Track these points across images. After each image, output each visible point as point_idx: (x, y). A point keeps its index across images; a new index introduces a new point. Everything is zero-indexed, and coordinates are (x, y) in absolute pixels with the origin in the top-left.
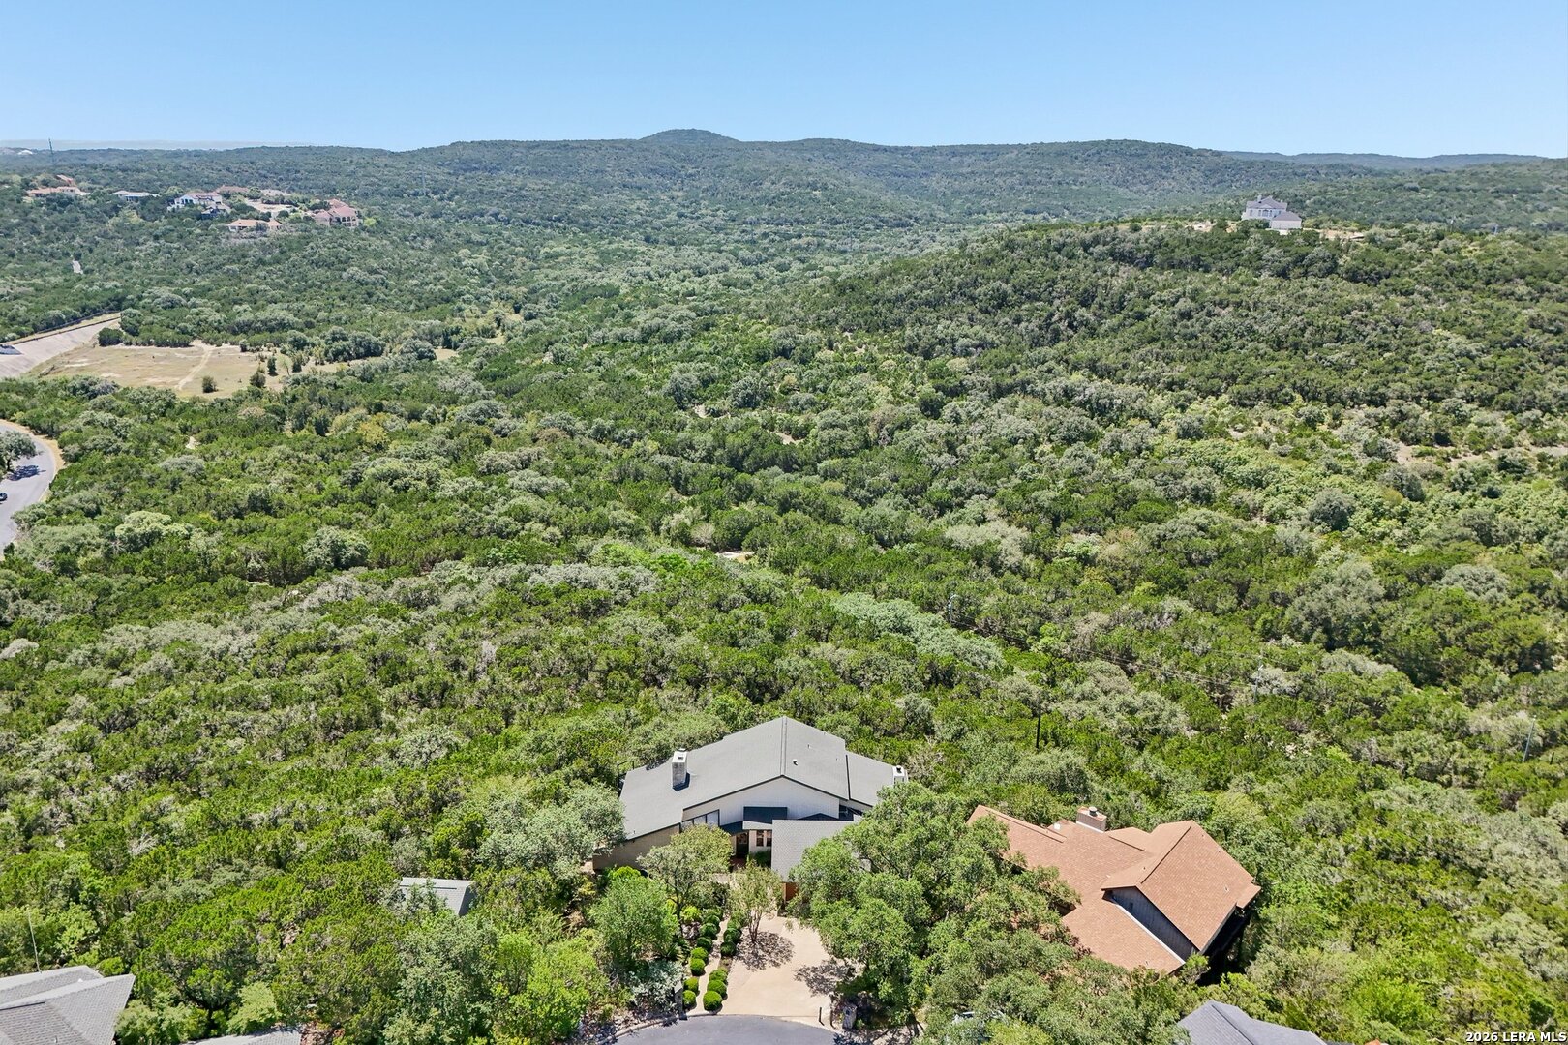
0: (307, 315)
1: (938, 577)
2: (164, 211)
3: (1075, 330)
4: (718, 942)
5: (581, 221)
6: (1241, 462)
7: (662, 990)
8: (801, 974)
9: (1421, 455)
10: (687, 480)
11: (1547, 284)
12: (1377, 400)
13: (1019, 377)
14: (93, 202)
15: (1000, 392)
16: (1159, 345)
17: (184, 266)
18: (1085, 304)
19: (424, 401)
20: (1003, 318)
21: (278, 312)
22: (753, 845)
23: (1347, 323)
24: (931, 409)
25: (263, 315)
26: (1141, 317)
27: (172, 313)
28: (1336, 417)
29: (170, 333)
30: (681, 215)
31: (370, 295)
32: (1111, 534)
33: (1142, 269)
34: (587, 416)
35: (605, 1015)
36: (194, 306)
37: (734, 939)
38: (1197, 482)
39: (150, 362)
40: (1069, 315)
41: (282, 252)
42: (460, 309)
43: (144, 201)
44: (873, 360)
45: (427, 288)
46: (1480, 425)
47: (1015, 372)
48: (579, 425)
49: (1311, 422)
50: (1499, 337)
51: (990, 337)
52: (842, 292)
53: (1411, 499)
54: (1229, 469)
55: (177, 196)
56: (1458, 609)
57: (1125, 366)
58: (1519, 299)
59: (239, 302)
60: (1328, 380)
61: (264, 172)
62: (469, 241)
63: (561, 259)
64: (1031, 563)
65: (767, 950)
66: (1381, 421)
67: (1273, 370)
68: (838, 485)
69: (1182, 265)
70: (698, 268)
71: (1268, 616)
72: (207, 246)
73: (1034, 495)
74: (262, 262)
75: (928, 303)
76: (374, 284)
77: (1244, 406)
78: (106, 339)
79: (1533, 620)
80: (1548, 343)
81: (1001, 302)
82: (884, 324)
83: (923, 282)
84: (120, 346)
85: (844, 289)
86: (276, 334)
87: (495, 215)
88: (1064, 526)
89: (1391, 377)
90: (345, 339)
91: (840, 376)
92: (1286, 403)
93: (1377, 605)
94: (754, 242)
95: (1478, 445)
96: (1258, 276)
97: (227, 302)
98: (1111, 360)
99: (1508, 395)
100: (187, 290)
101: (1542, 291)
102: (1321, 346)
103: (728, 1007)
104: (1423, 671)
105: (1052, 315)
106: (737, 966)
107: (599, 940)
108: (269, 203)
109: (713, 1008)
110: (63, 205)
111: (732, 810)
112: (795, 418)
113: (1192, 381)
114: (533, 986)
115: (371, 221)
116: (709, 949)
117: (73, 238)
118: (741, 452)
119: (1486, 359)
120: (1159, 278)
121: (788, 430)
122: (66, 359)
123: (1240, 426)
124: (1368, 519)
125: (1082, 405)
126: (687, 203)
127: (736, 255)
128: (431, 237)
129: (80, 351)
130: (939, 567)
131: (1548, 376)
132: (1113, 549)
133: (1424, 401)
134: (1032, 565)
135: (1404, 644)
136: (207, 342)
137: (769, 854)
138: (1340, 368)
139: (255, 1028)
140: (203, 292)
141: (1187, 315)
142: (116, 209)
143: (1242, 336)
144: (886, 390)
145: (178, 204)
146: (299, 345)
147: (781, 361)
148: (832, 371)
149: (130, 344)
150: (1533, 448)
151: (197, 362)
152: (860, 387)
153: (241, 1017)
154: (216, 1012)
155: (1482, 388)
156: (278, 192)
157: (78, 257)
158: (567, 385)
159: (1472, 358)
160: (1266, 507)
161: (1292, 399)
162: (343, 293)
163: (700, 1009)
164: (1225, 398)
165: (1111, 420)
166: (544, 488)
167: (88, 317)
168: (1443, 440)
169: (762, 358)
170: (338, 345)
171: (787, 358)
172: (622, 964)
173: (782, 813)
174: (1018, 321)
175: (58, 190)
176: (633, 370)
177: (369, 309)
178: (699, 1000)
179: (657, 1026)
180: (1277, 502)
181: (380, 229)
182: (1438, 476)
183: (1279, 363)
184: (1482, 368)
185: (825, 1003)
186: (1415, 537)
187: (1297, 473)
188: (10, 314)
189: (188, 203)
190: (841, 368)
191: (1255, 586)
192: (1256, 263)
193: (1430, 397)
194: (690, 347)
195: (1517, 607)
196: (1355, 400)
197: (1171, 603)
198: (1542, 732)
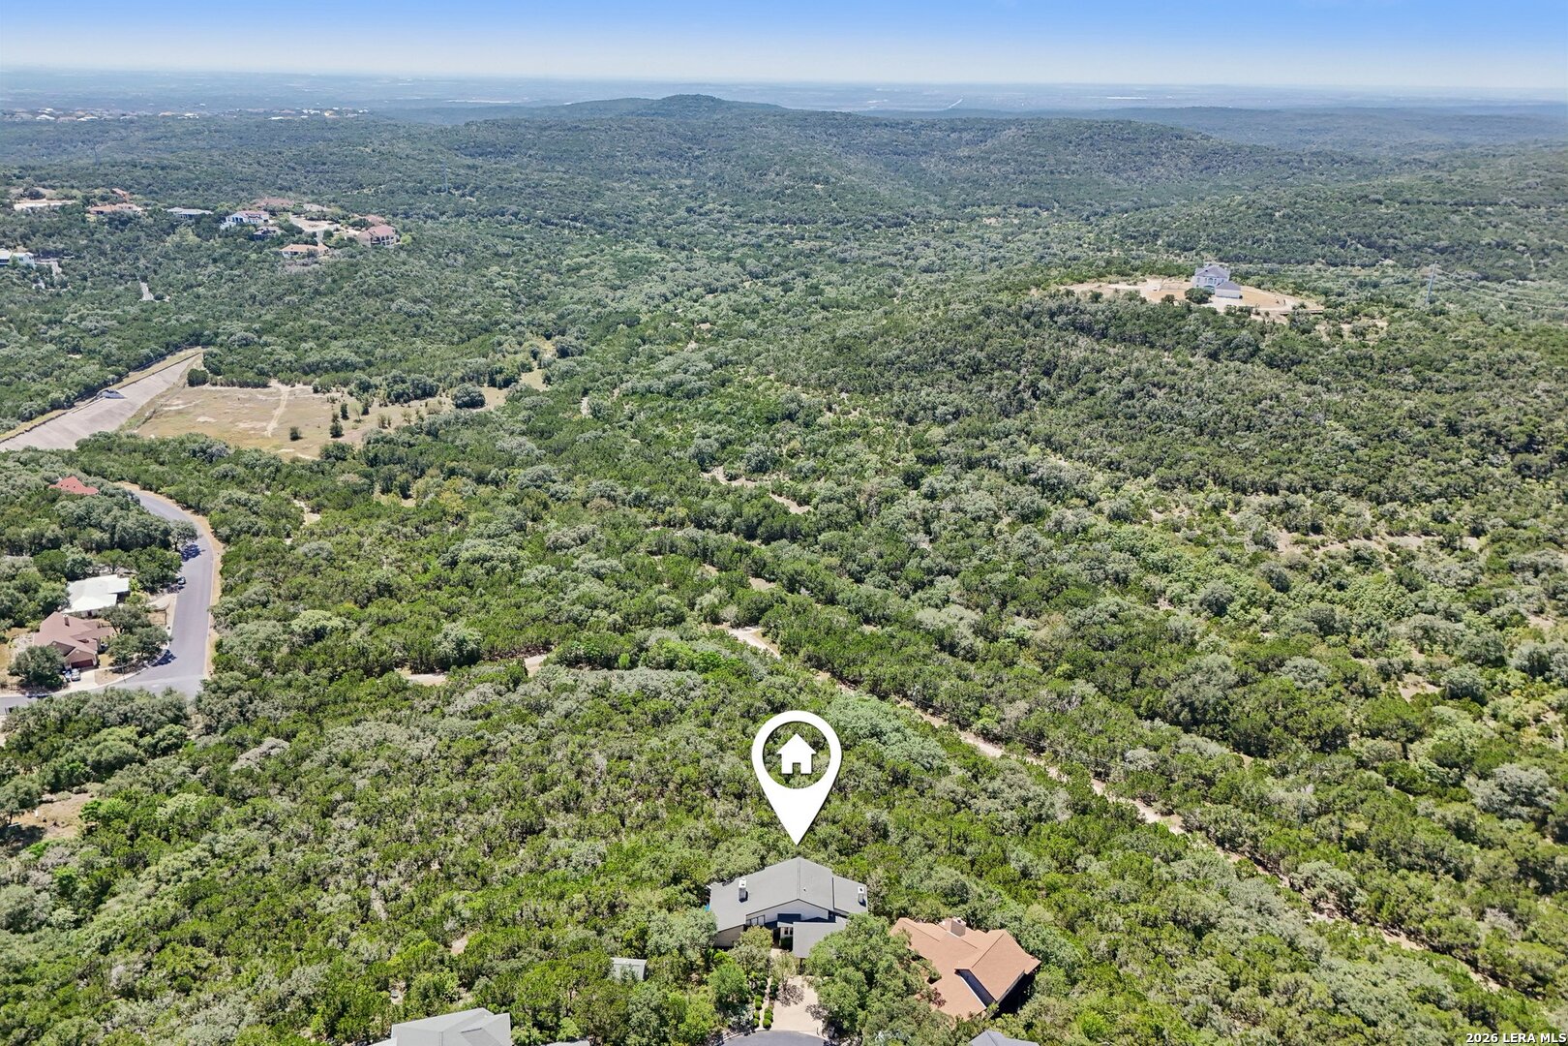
0: (366, 353)
1: (908, 660)
2: (217, 230)
3: (1037, 398)
4: (767, 991)
5: (597, 220)
6: (1154, 549)
7: (744, 1019)
8: (809, 1008)
9: (1297, 543)
10: (712, 553)
11: (1429, 373)
12: (1272, 490)
13: (987, 452)
14: (151, 220)
15: (971, 465)
16: (1104, 422)
17: (247, 296)
18: (1047, 373)
19: (488, 463)
20: (977, 386)
21: (340, 351)
22: (782, 935)
23: (1257, 413)
24: (912, 480)
25: (328, 355)
26: (1092, 392)
27: (248, 352)
28: (1238, 503)
29: (251, 374)
30: (689, 210)
31: (418, 328)
32: (1044, 617)
33: (1098, 340)
34: (626, 479)
35: (719, 1031)
36: (266, 344)
37: (775, 990)
38: (1118, 568)
39: (236, 404)
40: (1033, 385)
41: (334, 281)
42: (500, 344)
43: (198, 219)
44: (866, 426)
45: (467, 317)
46: (1349, 515)
47: (983, 447)
48: (621, 491)
49: (1216, 509)
50: (1377, 431)
51: (965, 404)
52: (840, 352)
53: (1278, 590)
54: (1144, 554)
55: (227, 214)
56: (1286, 696)
57: (1075, 442)
58: (1405, 389)
59: (304, 339)
60: (1234, 468)
61: (292, 164)
62: (496, 254)
63: (583, 272)
64: (980, 644)
65: (791, 995)
66: (1270, 510)
67: (1194, 453)
68: (835, 561)
69: (1131, 340)
70: (709, 285)
71: (1150, 697)
72: (265, 274)
73: (988, 577)
74: (317, 292)
75: (914, 368)
76: (420, 315)
77: (1167, 489)
78: (195, 379)
79: (1338, 707)
80: (1419, 436)
81: (976, 369)
82: (876, 387)
83: (910, 347)
84: (207, 387)
85: (843, 348)
86: (342, 375)
87: (515, 215)
88: (1011, 607)
89: (1284, 468)
90: (404, 382)
91: (838, 442)
92: (1200, 488)
93: (1229, 692)
94: (760, 246)
95: (1344, 535)
96: (1193, 356)
97: (294, 339)
98: (1063, 436)
99: (1374, 487)
100: (257, 326)
101: (1424, 381)
102: (1233, 433)
103: (774, 1027)
104: (1254, 745)
105: (1019, 383)
106: (777, 1004)
107: (712, 996)
108: (312, 219)
109: (768, 1027)
110: (124, 223)
111: (772, 916)
112: (800, 486)
113: (1127, 462)
114: (689, 1020)
115: (407, 238)
116: (763, 995)
117: (137, 259)
118: (755, 520)
119: (1362, 452)
120: (1112, 351)
121: (794, 496)
122: (162, 401)
123: (1160, 508)
124: (1242, 607)
125: (1035, 483)
126: (694, 194)
127: (743, 266)
128: (462, 252)
129: (171, 392)
130: (910, 650)
131: (1412, 469)
132: (1043, 634)
133: (1308, 490)
134: (981, 646)
135: (1244, 725)
136: (283, 382)
137: (791, 939)
138: (1246, 456)
139: (570, 1039)
140: (270, 328)
141: (1130, 395)
142: (173, 227)
143: (1172, 418)
144: (875, 458)
145: (228, 223)
146: (365, 387)
147: (787, 424)
148: (830, 436)
149: (215, 384)
150: (1388, 538)
151: (277, 405)
152: (854, 455)
153: (562, 1035)
154: (551, 1030)
155: (1355, 481)
156: (320, 208)
157: (144, 279)
158: (607, 444)
159: (1352, 451)
160: (1168, 592)
161: (1205, 484)
162: (393, 326)
163: (761, 1028)
164: (1153, 479)
165: (1058, 497)
166: (603, 571)
167: (171, 353)
168: (1317, 529)
169: (771, 421)
170: (399, 388)
171: (793, 421)
172: (724, 1006)
173: (797, 918)
174: (990, 389)
175: (117, 208)
176: (661, 428)
177: (419, 343)
178: (761, 1023)
179: (742, 1035)
180: (1176, 588)
181: (415, 248)
182: (1305, 567)
183: (1198, 449)
184: (1358, 461)
185: (820, 1024)
186: (1275, 624)
187: (1195, 561)
188: (104, 352)
189: (239, 221)
190: (838, 433)
191: (1145, 671)
192: (1192, 342)
193: (1314, 487)
194: (709, 405)
195: (1329, 695)
196: (1255, 488)
197: (1081, 687)
198: (1316, 804)
